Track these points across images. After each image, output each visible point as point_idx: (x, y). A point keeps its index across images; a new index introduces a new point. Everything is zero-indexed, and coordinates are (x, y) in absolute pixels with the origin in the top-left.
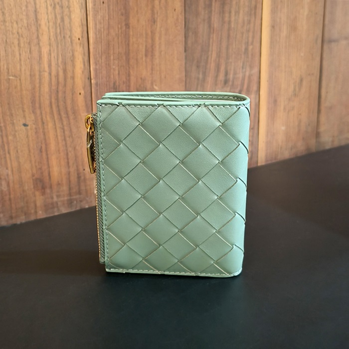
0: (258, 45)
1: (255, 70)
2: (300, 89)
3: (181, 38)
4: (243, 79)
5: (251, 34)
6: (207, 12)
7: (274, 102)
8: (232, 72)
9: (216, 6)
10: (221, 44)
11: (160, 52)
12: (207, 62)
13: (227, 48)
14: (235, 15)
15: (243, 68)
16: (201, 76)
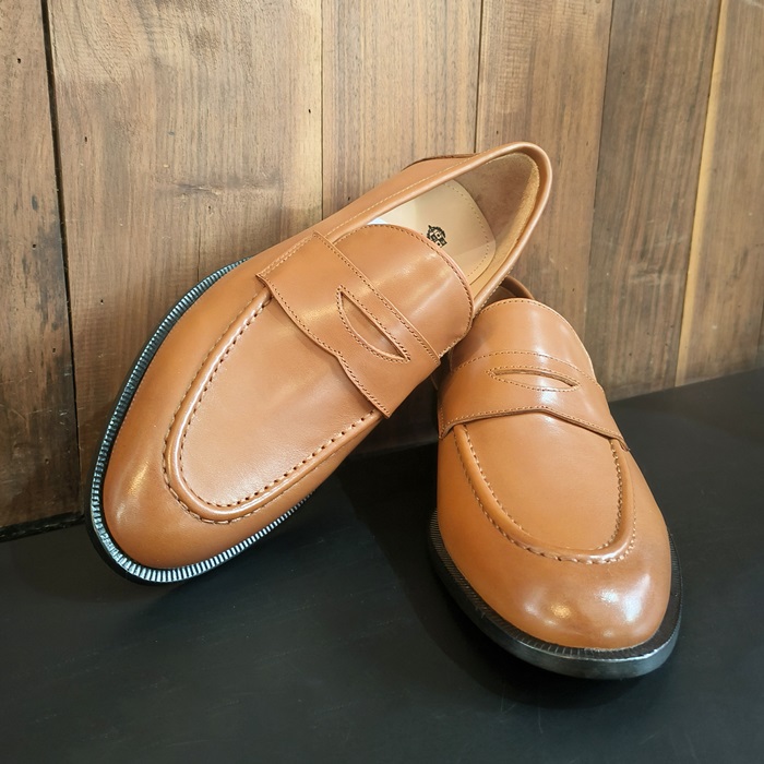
0: (692, 197)
1: (684, 238)
2: (742, 269)
3: (591, 186)
4: (667, 251)
5: (684, 181)
6: (629, 146)
7: (706, 286)
8: (653, 238)
9: (641, 138)
10: (642, 196)
11: (563, 207)
12: (621, 225)
13: (650, 203)
14: (665, 152)
15: (668, 232)
16: (611, 244)
